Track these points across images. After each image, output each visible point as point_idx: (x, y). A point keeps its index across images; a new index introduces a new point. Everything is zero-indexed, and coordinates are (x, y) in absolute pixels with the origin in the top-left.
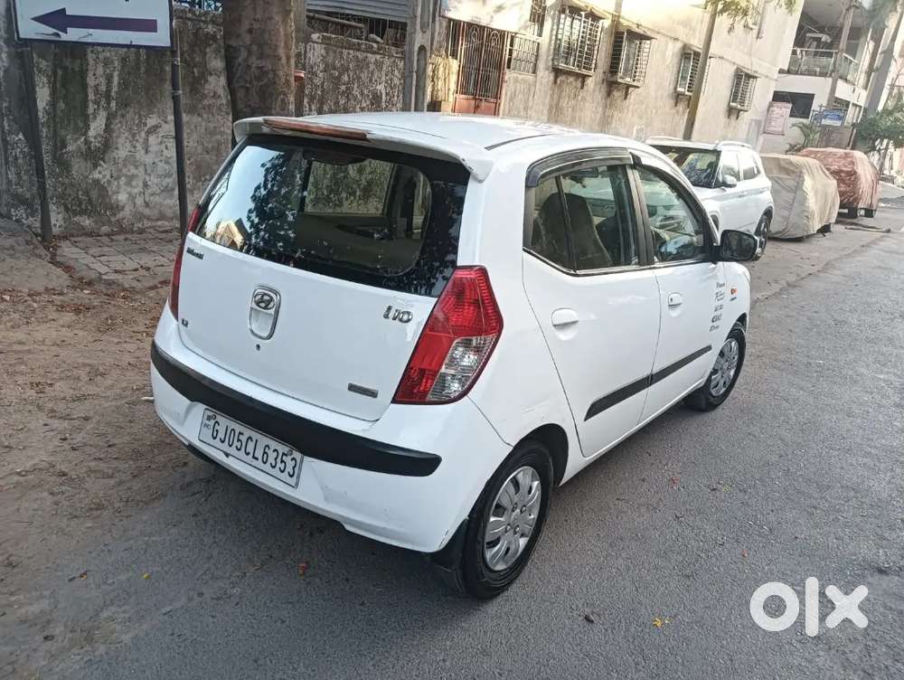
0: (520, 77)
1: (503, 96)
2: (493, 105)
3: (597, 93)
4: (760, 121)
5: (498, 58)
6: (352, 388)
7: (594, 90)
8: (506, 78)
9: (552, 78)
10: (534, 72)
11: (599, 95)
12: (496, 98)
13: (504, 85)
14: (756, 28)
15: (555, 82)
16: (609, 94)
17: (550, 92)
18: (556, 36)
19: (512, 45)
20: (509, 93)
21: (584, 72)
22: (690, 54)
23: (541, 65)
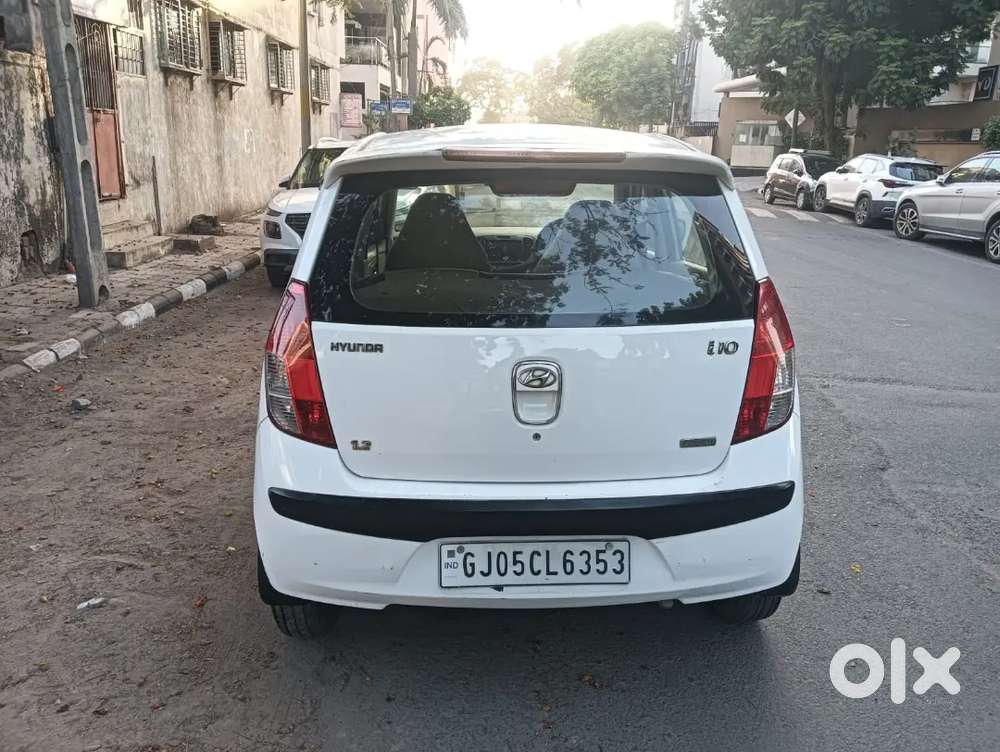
0: (132, 80)
1: (120, 106)
2: (112, 117)
3: (205, 95)
4: (336, 115)
5: (105, 58)
6: (685, 444)
7: (203, 91)
8: (118, 82)
9: (162, 79)
10: (143, 73)
11: (208, 95)
12: (113, 108)
13: (118, 90)
14: (316, 15)
15: (166, 83)
16: (216, 95)
17: (163, 96)
18: (157, 29)
19: (115, 41)
20: (125, 101)
21: (191, 70)
22: (275, 45)
23: (149, 66)
